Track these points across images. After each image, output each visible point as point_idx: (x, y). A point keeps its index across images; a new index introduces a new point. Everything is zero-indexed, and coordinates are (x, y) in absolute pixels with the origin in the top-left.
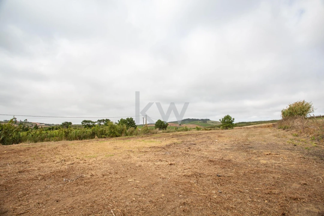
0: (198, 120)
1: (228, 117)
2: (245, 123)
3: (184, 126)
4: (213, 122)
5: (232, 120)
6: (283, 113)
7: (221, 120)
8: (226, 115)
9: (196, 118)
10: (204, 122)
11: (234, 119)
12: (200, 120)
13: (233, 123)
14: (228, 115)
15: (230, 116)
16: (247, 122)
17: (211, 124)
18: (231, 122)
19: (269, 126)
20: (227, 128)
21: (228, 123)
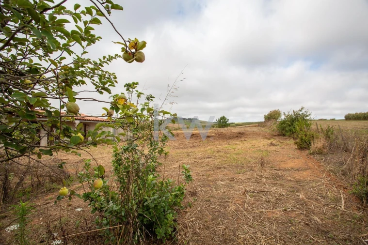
1: (223, 118)
4: (201, 122)
6: (265, 117)
7: (218, 120)
8: (222, 116)
11: (228, 120)
12: (187, 119)
15: (225, 117)
18: (226, 122)
19: (255, 126)
20: (223, 128)
21: (223, 123)
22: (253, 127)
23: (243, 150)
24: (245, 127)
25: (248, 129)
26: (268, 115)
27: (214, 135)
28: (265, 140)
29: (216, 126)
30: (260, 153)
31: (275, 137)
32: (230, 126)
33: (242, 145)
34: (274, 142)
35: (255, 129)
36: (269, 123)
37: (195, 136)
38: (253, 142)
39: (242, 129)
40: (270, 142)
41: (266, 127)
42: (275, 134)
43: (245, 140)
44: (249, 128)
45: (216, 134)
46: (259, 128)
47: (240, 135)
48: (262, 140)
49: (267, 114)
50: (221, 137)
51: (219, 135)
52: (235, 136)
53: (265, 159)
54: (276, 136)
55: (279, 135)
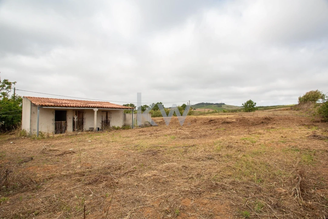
0: (212, 104)
1: (250, 102)
2: (263, 107)
3: (198, 110)
4: (228, 106)
5: (254, 104)
6: (300, 99)
7: (244, 105)
8: (249, 100)
9: (211, 103)
10: (219, 106)
11: (255, 104)
12: (214, 104)
13: (255, 106)
14: (250, 100)
15: (252, 101)
16: (265, 107)
17: (227, 108)
18: (253, 106)
19: (287, 110)
20: (250, 111)
21: (250, 107)
22: (284, 110)
23: (266, 146)
24: (275, 110)
25: (278, 113)
26: (305, 96)
27: (234, 120)
28: (303, 128)
29: (242, 110)
30: (296, 153)
31: (318, 124)
32: (257, 110)
33: (267, 134)
34: (319, 132)
35: (286, 113)
36: (305, 106)
37: (213, 121)
38: (285, 131)
39: (271, 113)
40: (310, 131)
41: (301, 111)
42: (316, 119)
43: (272, 128)
44: (279, 111)
45: (237, 119)
46: (293, 111)
47: (266, 121)
48: (297, 128)
49: (302, 96)
50: (243, 123)
51: (240, 120)
52: (260, 122)
53: (308, 171)
54: (318, 122)
55: (322, 121)
